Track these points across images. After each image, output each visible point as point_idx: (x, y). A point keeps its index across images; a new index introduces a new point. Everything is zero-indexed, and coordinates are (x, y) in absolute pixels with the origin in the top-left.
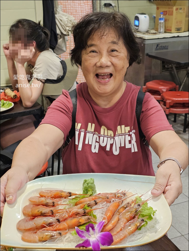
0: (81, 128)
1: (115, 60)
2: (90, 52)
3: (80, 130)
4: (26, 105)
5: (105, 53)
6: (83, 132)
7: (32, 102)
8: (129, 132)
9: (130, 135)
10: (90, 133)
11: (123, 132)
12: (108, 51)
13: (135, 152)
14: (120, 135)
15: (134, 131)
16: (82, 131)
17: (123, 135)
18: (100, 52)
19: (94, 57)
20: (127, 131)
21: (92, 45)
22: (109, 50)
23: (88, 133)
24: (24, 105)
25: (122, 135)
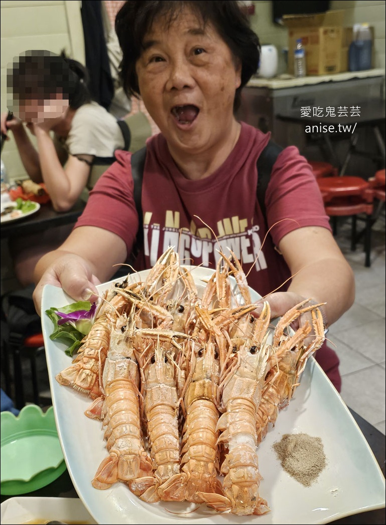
0: (152, 222)
1: (202, 74)
2: (151, 61)
3: (150, 225)
4: (60, 208)
5: (180, 58)
6: (157, 229)
7: (70, 201)
8: (247, 229)
9: (250, 237)
10: (172, 231)
11: (236, 230)
12: (186, 54)
13: (262, 271)
14: (230, 238)
15: (256, 228)
16: (155, 227)
17: (236, 237)
18: (170, 57)
19: (161, 71)
20: (243, 230)
21: (151, 44)
22: (189, 49)
23: (168, 231)
24: (55, 207)
25: (234, 237)
